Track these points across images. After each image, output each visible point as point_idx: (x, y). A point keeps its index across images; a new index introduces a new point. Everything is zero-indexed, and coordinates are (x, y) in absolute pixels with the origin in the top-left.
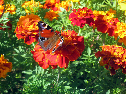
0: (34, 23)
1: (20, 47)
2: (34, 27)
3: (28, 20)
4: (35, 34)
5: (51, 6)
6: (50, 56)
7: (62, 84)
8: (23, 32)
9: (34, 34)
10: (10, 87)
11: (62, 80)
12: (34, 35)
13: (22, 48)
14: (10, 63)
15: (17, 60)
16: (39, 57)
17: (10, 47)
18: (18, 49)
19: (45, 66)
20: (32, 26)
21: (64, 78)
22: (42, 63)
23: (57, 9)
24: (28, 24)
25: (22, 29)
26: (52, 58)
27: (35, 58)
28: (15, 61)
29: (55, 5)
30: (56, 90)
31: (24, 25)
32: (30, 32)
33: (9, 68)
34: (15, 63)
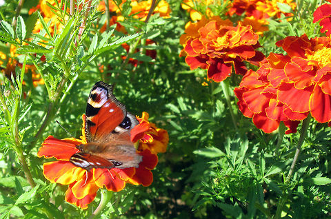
0: (227, 33)
1: (180, 100)
2: (228, 41)
3: (214, 26)
4: (232, 56)
5: (247, 8)
6: (290, 96)
7: (303, 175)
8: (204, 51)
9: (230, 57)
10: (157, 194)
11: (305, 166)
12: (231, 59)
13: (185, 102)
14: (164, 132)
15: (180, 128)
16: (254, 103)
17: (155, 100)
18: (177, 104)
19: (268, 126)
20: (225, 38)
21: (309, 162)
22: (261, 118)
23: (260, 16)
24: (213, 36)
25: (200, 45)
26: (295, 99)
27: (245, 107)
28: (174, 129)
29: (256, 6)
30: (291, 187)
31: (204, 37)
32: (220, 51)
33: (163, 143)
34: (175, 132)
